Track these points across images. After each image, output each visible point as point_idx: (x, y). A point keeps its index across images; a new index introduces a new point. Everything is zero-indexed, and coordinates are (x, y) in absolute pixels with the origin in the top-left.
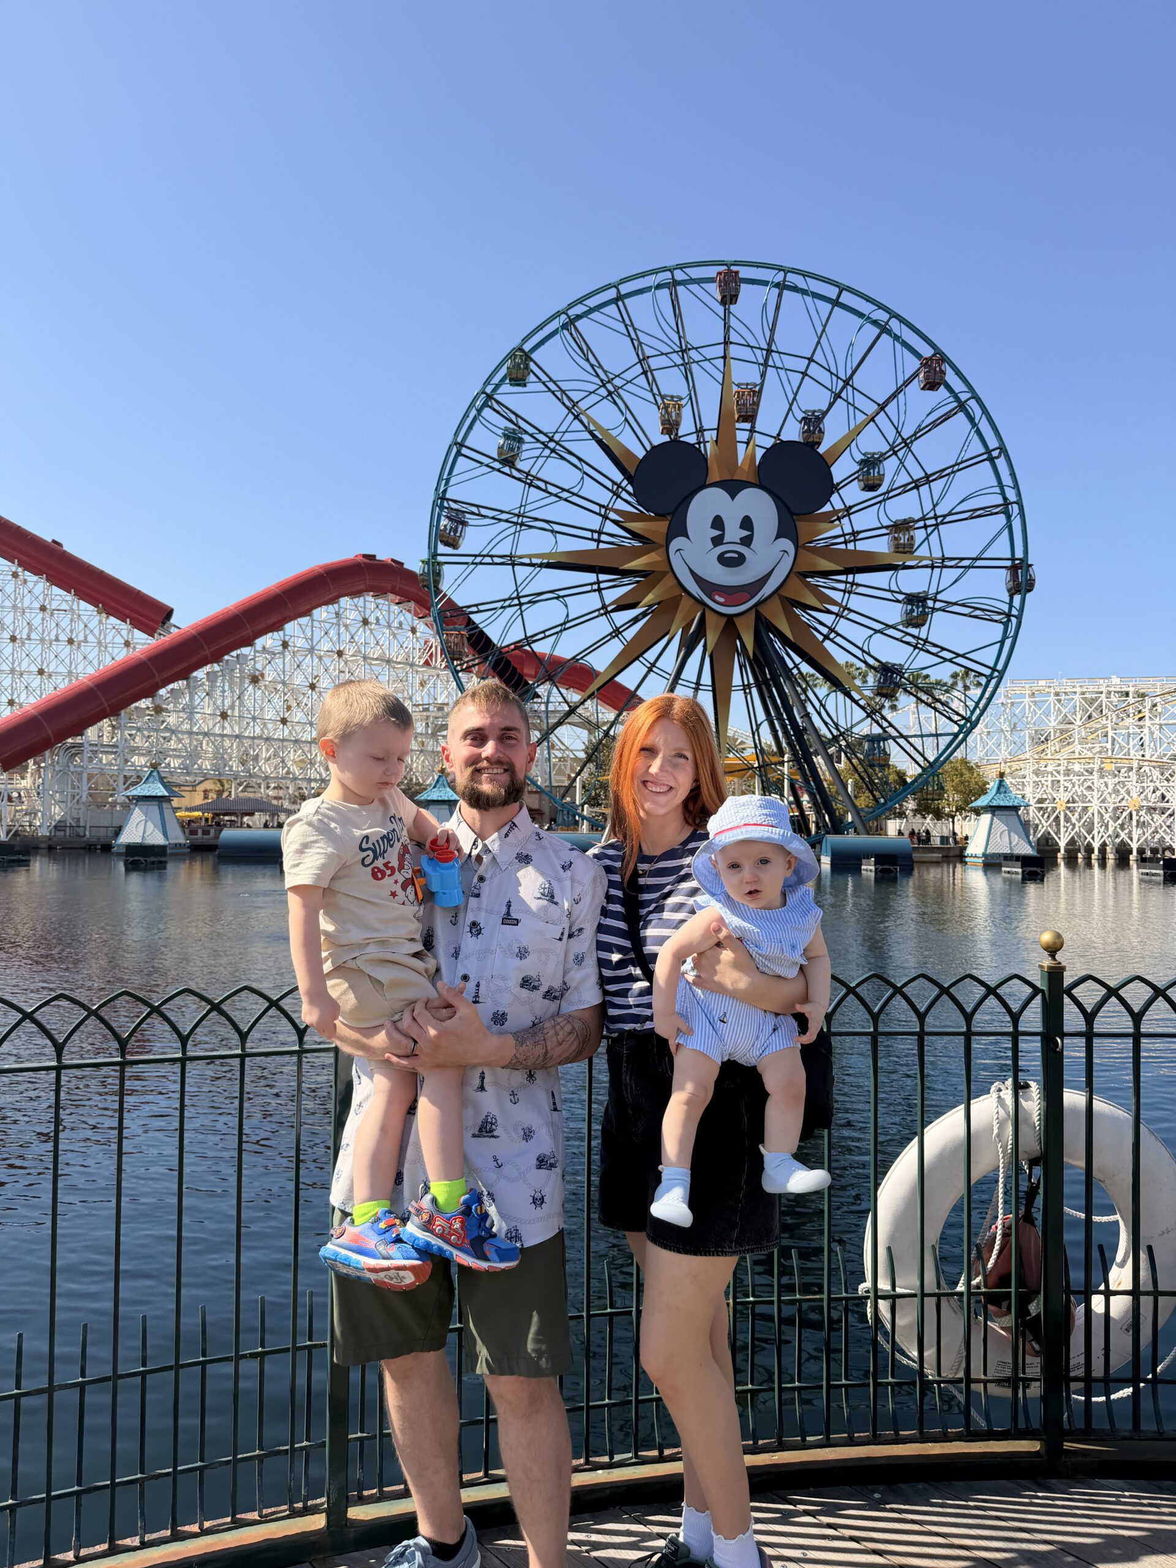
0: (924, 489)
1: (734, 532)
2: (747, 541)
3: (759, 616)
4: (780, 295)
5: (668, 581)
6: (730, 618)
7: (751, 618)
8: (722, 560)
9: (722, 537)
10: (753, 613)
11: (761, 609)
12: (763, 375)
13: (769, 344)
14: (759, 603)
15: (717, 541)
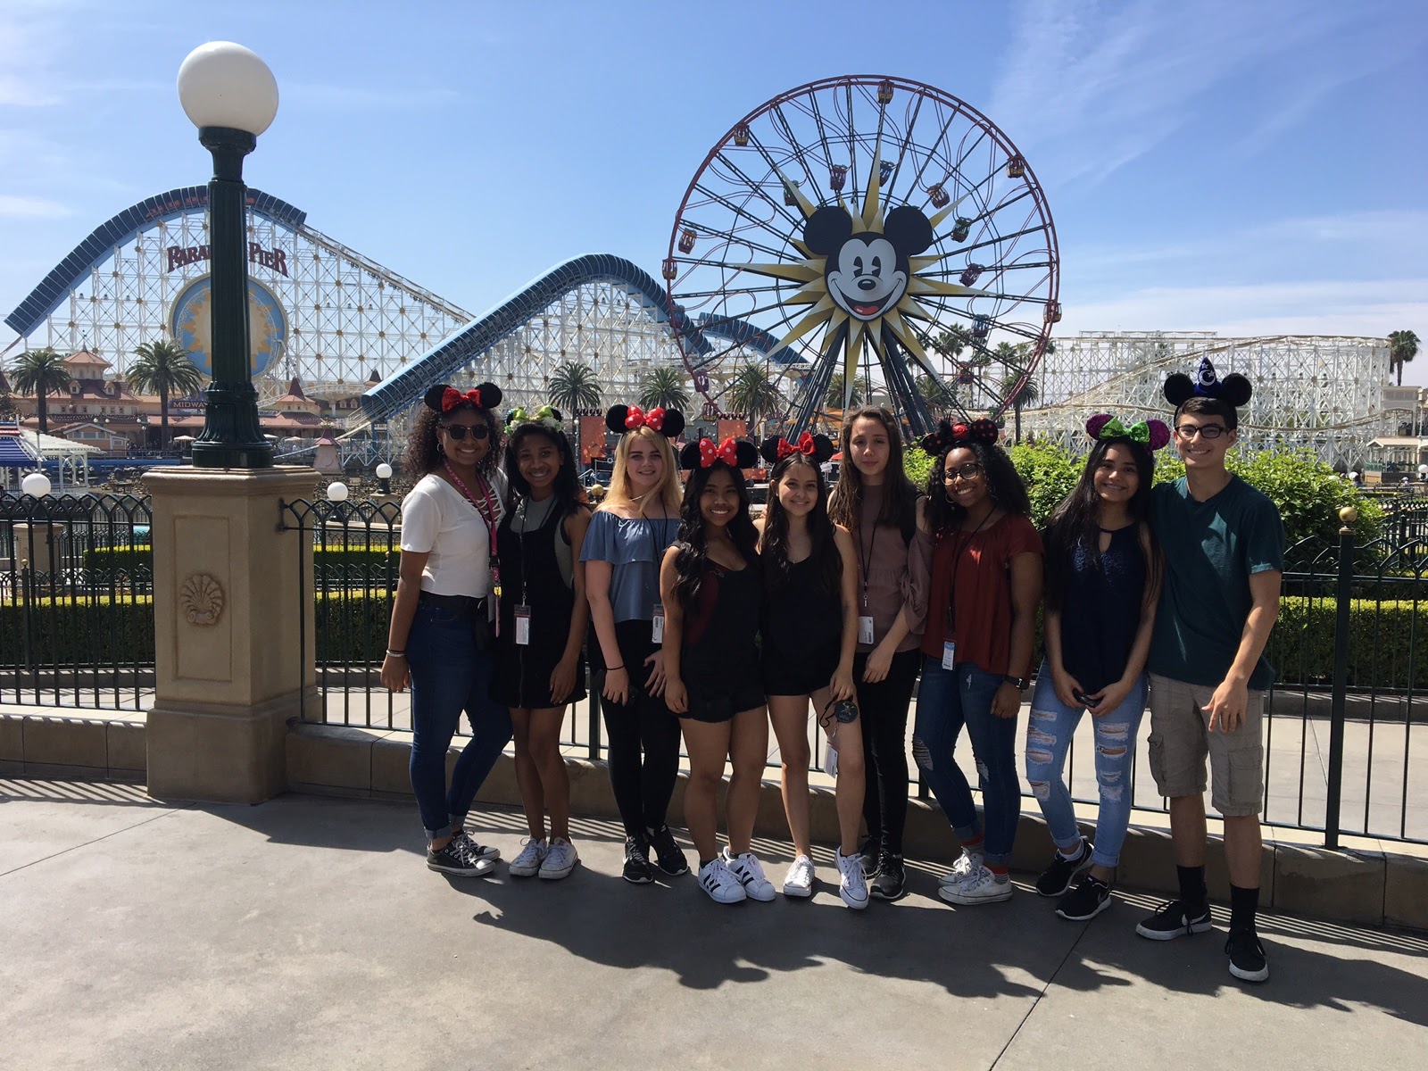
1: (868, 268)
2: (876, 273)
3: (883, 320)
4: (920, 100)
5: (826, 298)
6: (865, 323)
7: (878, 324)
8: (861, 285)
9: (862, 269)
10: (881, 318)
11: (884, 316)
12: (901, 158)
13: (907, 138)
14: (884, 313)
15: (858, 273)
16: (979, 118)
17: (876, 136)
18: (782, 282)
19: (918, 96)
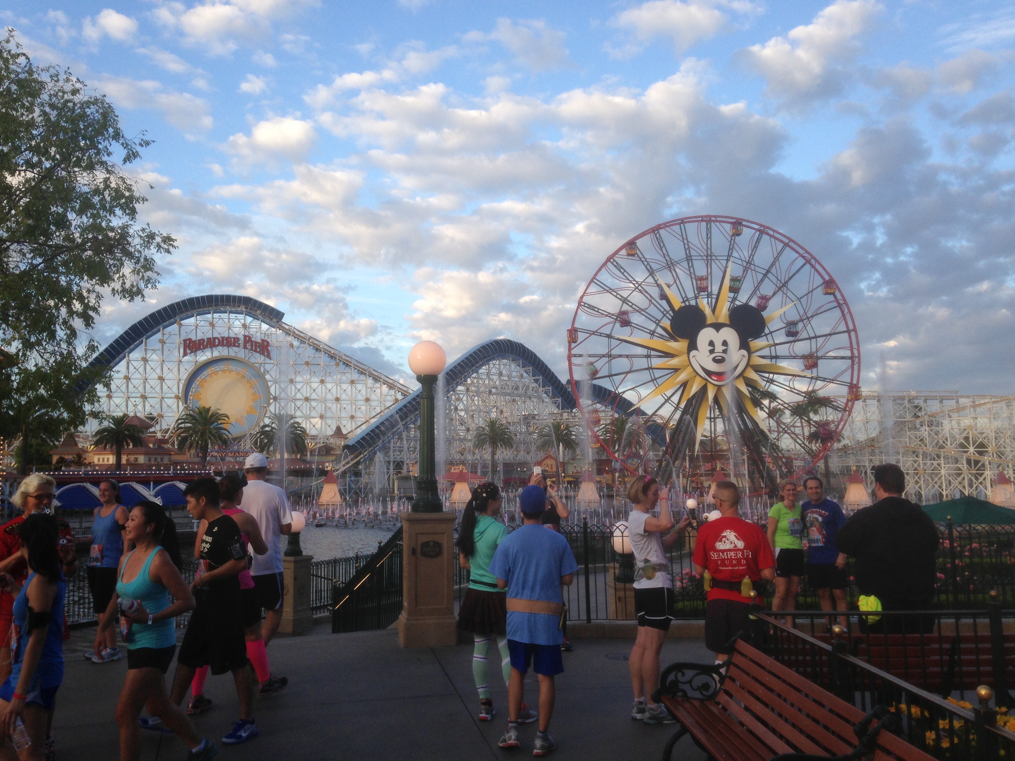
0: (813, 341)
16: (802, 252)
17: (726, 258)
18: (653, 353)
19: (758, 233)
